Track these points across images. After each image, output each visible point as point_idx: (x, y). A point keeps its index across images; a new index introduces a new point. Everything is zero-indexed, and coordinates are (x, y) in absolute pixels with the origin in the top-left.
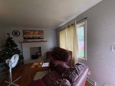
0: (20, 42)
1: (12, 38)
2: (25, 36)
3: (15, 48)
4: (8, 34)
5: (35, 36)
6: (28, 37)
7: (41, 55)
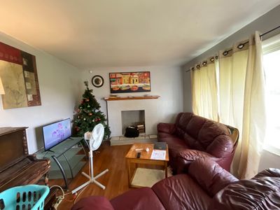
0: (104, 99)
1: (91, 91)
2: (113, 86)
3: (97, 111)
4: (85, 82)
5: (131, 85)
6: (118, 87)
7: (144, 130)
